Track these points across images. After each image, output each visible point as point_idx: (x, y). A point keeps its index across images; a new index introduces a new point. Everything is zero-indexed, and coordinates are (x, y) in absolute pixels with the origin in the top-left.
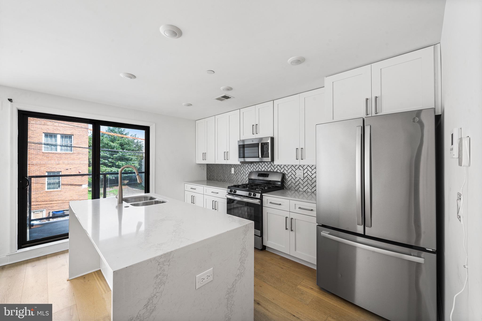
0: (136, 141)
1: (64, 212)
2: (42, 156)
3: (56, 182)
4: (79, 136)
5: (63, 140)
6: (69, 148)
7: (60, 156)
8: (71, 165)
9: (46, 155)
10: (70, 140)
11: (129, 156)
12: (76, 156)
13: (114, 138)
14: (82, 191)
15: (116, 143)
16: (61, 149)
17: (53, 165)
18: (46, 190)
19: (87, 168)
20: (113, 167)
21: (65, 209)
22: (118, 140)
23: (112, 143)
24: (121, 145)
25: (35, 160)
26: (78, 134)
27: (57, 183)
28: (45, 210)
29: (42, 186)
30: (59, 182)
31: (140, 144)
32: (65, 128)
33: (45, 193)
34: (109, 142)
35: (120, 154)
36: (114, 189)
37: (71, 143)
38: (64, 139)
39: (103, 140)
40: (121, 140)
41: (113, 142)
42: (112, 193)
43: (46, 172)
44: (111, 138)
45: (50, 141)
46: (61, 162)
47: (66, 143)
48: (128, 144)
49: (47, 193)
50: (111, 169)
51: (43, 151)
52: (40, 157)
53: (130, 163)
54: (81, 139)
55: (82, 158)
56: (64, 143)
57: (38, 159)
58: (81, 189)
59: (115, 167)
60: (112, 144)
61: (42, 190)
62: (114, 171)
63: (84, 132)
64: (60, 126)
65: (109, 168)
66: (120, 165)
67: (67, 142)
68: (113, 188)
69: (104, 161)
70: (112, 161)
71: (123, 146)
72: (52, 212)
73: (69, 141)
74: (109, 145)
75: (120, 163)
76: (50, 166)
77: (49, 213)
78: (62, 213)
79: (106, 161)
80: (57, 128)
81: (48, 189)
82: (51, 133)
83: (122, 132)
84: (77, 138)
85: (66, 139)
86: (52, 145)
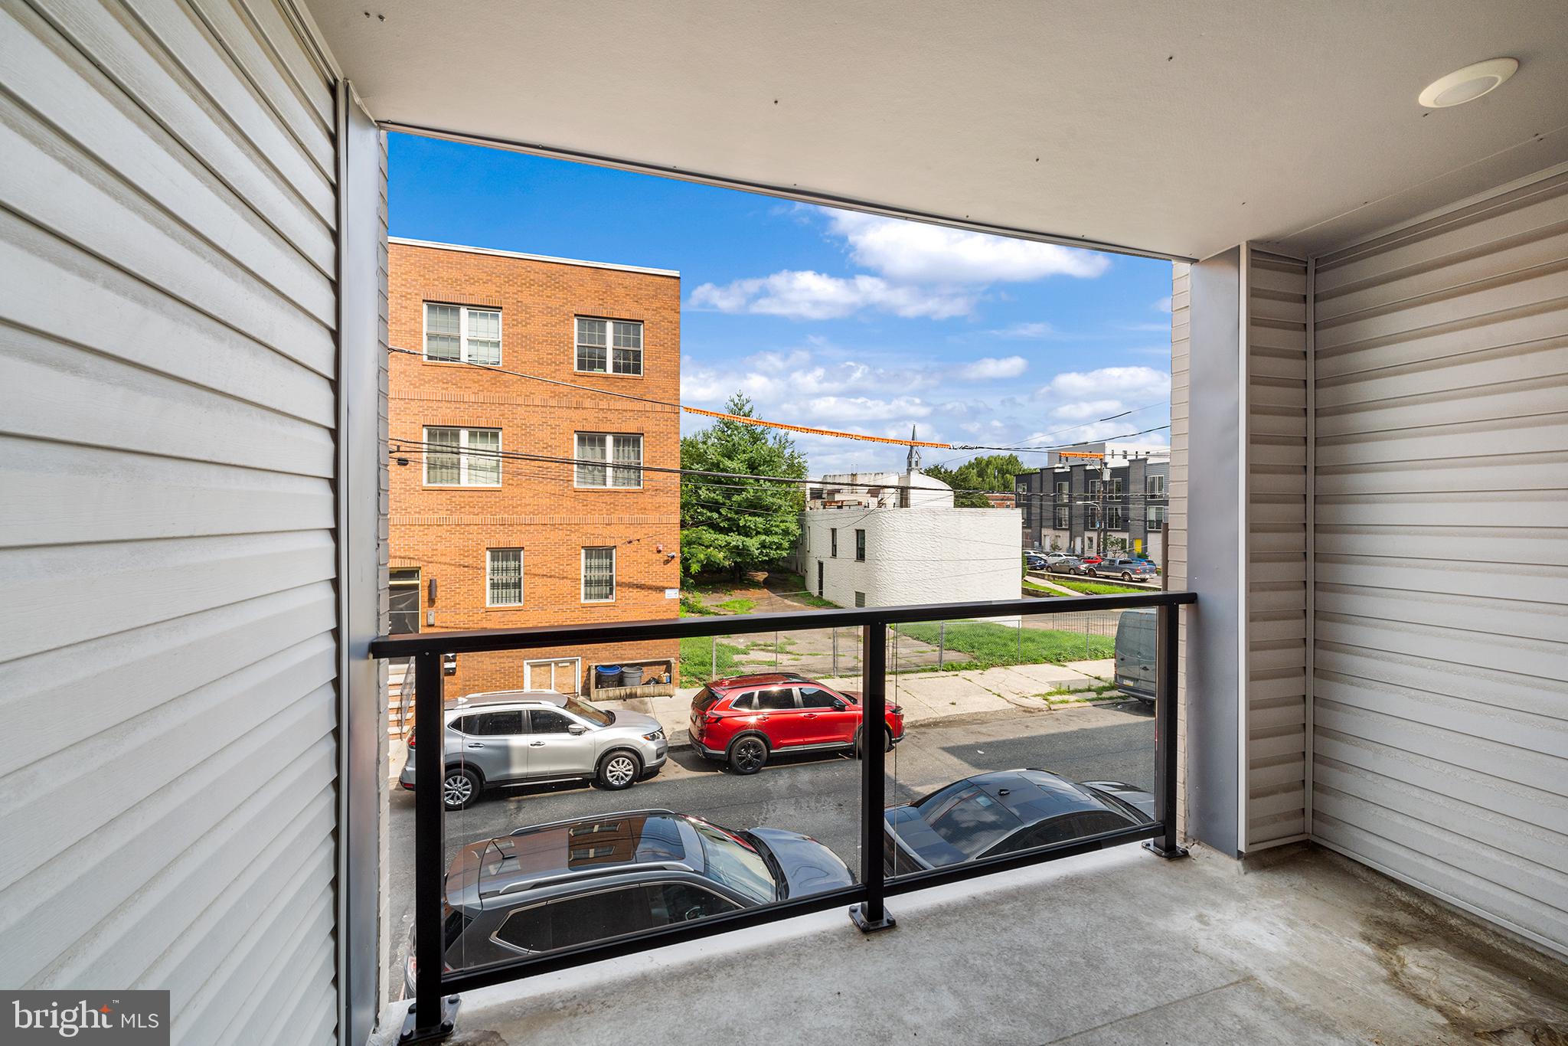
0: (787, 452)
1: (622, 672)
2: (572, 500)
3: (604, 578)
4: (658, 437)
5: (618, 450)
6: (632, 475)
7: (612, 500)
8: (639, 526)
9: (581, 497)
10: (636, 449)
11: (771, 500)
12: (650, 501)
13: (734, 445)
14: (665, 609)
15: (739, 459)
16: (615, 479)
17: (597, 526)
18: (583, 601)
19: (676, 537)
20: (732, 534)
21: (624, 659)
22: (744, 452)
23: (730, 461)
24: (752, 466)
25: (558, 513)
26: (654, 430)
27: (606, 581)
28: (580, 658)
29: (573, 588)
30: (611, 577)
31: (797, 461)
32: (625, 414)
33: (581, 609)
34: (719, 458)
35: (749, 494)
36: (733, 599)
37: (639, 459)
38: (621, 448)
39: (706, 453)
40: (751, 452)
41: (730, 458)
42: (729, 609)
43: (582, 547)
44: (727, 446)
45: (591, 454)
46: (614, 518)
47: (626, 460)
48: (768, 462)
49: (584, 609)
50: (727, 538)
51: (575, 485)
52: (568, 503)
53: (775, 521)
54: (662, 445)
55: (665, 505)
56: (621, 460)
57: (565, 510)
58: (664, 603)
59: (736, 533)
60: (728, 463)
61: (573, 599)
62: (734, 543)
63: (668, 423)
64: (611, 410)
65: (723, 536)
66: (749, 527)
67: (628, 456)
68: (732, 593)
69: (709, 514)
70: (729, 515)
71: (756, 468)
72: (596, 667)
73: (632, 454)
74: (721, 466)
75: (750, 521)
76: (590, 529)
77: (589, 669)
78: (617, 672)
79: (715, 515)
80: (604, 415)
81: (588, 596)
82: (592, 430)
83: (753, 428)
84: (653, 442)
85: (626, 448)
86: (594, 465)
